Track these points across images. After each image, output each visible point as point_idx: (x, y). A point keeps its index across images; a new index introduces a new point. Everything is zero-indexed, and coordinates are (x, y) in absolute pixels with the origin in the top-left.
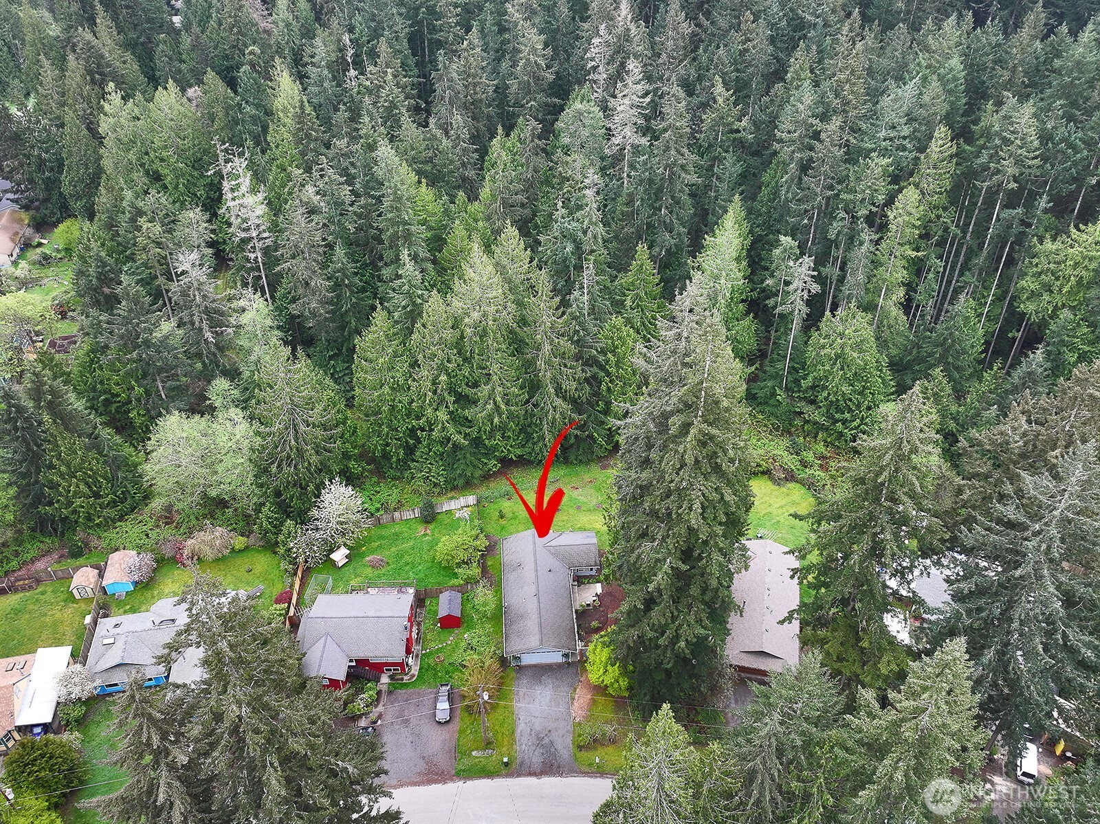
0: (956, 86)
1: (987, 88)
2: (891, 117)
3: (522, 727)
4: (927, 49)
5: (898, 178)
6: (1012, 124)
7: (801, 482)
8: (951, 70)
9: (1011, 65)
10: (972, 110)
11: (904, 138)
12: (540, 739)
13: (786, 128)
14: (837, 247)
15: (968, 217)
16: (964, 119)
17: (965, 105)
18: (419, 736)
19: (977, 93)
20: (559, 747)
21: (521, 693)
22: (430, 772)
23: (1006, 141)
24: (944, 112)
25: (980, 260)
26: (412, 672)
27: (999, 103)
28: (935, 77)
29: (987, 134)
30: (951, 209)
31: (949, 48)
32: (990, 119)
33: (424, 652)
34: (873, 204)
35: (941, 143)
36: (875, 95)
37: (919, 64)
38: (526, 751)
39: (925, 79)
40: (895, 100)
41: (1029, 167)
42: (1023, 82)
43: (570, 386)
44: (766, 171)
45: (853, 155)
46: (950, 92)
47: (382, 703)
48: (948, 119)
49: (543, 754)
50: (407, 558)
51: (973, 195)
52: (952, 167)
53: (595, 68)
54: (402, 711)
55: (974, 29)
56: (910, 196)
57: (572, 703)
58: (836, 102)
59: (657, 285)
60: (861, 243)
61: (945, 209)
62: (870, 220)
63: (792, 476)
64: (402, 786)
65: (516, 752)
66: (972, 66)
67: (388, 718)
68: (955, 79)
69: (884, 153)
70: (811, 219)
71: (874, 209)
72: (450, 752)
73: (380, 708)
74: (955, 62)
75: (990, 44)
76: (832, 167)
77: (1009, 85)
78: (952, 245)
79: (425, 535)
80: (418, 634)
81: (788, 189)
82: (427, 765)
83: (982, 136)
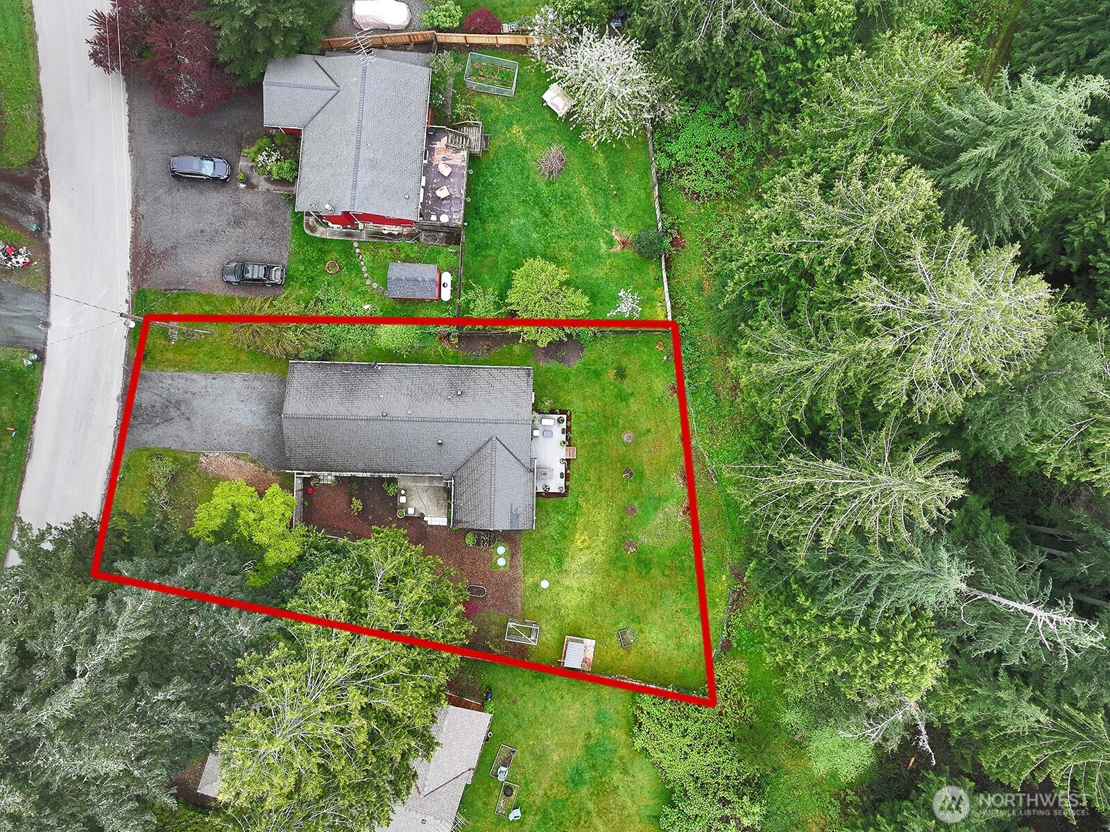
3: (199, 381)
12: (177, 406)
18: (212, 240)
20: (160, 430)
21: (257, 384)
22: (150, 255)
26: (321, 229)
33: (356, 245)
38: (160, 385)
47: (271, 187)
49: (153, 406)
50: (558, 214)
54: (255, 216)
57: (230, 455)
64: (135, 220)
65: (163, 370)
67: (248, 199)
72: (179, 283)
73: (263, 185)
79: (611, 243)
80: (390, 234)
82: (162, 252)
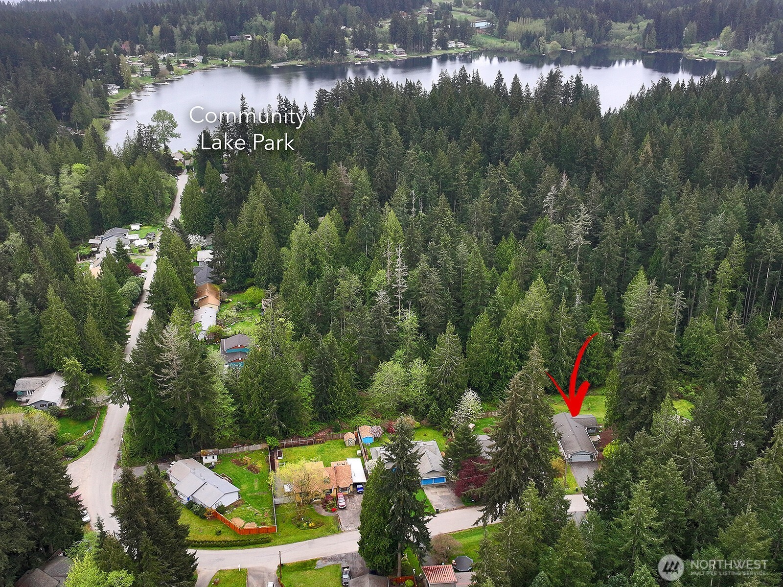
0: (743, 216)
1: (759, 217)
2: (713, 230)
4: (726, 199)
5: (719, 257)
6: (769, 233)
7: (687, 399)
8: (739, 209)
9: (768, 207)
10: (752, 227)
11: (720, 239)
13: (662, 235)
14: (693, 290)
15: (755, 277)
16: (749, 232)
17: (748, 225)
19: (754, 219)
23: (768, 241)
24: (737, 228)
25: (764, 296)
27: (764, 224)
28: (732, 212)
29: (760, 238)
30: (747, 273)
31: (738, 199)
32: (760, 231)
34: (709, 268)
35: (737, 242)
36: (704, 220)
37: (723, 206)
39: (727, 213)
40: (714, 222)
41: (780, 252)
42: (775, 215)
43: (573, 350)
44: (651, 257)
45: (696, 248)
46: (740, 219)
48: (740, 231)
51: (756, 267)
52: (744, 253)
53: (547, 207)
55: (749, 189)
56: (725, 264)
58: (686, 224)
59: (606, 307)
60: (705, 286)
61: (743, 273)
62: (708, 275)
63: (682, 396)
66: (750, 207)
68: (742, 213)
69: (711, 245)
70: (678, 277)
71: (709, 270)
74: (741, 205)
75: (758, 196)
76: (687, 252)
77: (768, 216)
78: (749, 292)
81: (665, 264)
83: (757, 239)
